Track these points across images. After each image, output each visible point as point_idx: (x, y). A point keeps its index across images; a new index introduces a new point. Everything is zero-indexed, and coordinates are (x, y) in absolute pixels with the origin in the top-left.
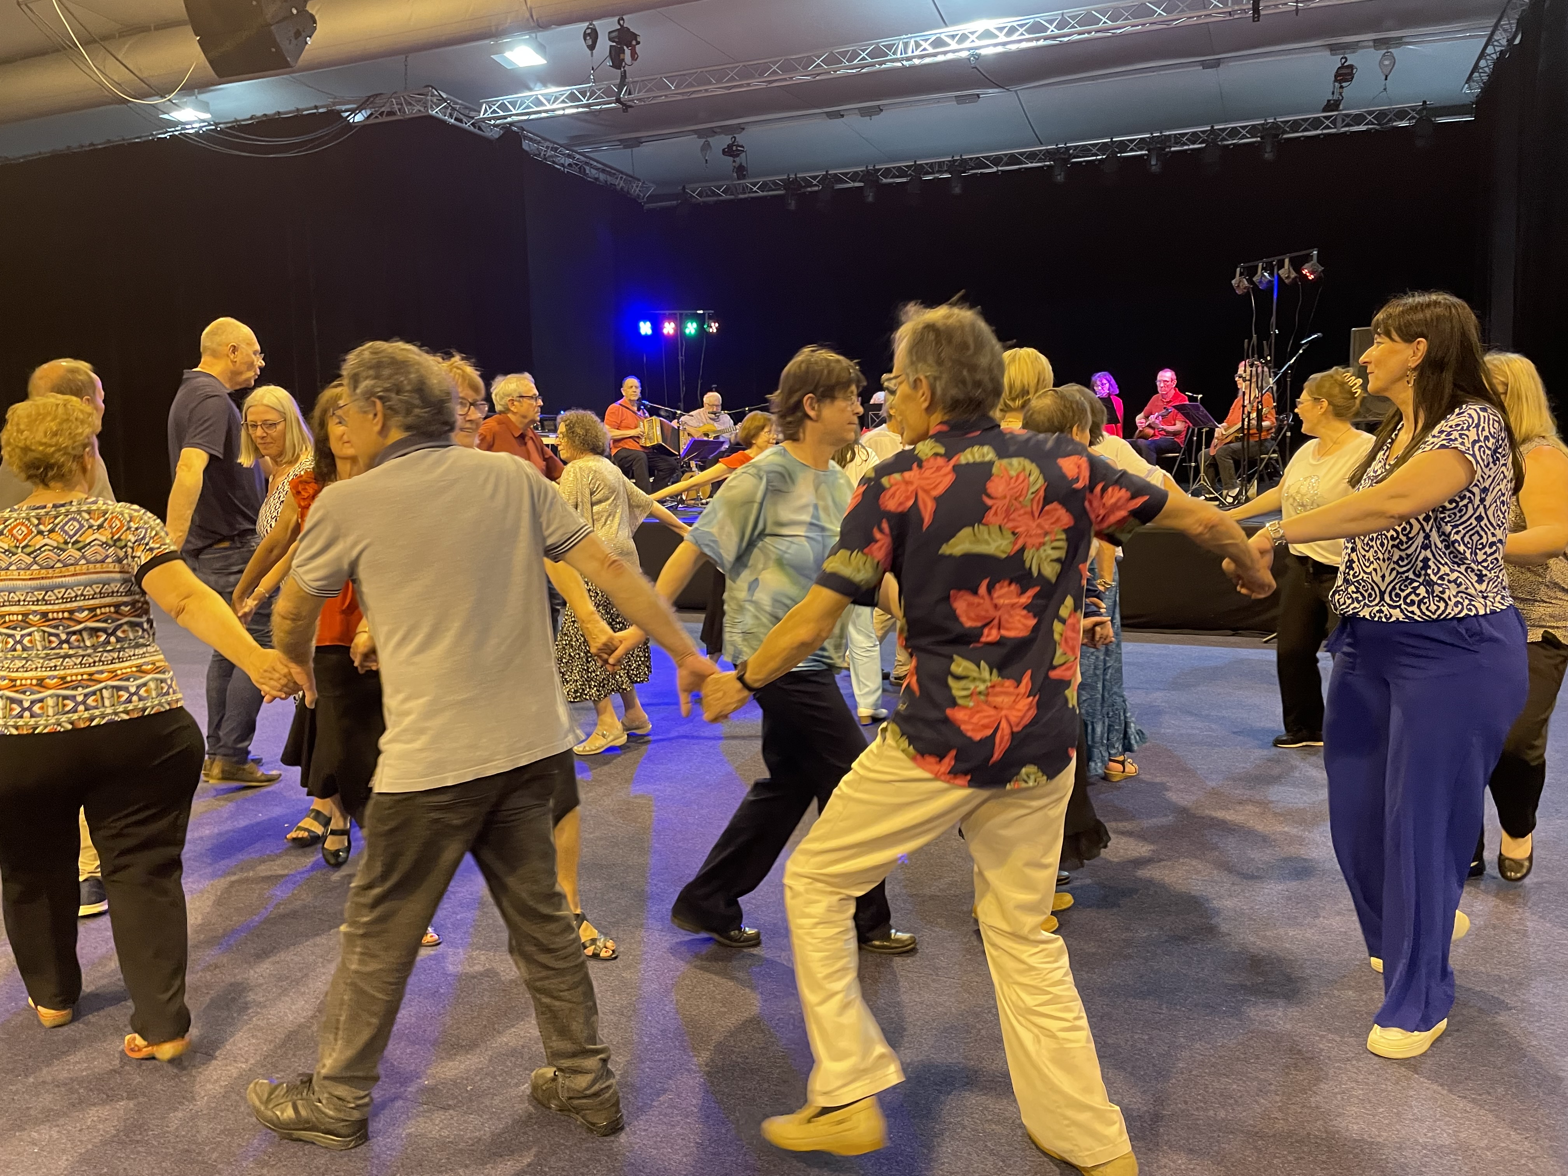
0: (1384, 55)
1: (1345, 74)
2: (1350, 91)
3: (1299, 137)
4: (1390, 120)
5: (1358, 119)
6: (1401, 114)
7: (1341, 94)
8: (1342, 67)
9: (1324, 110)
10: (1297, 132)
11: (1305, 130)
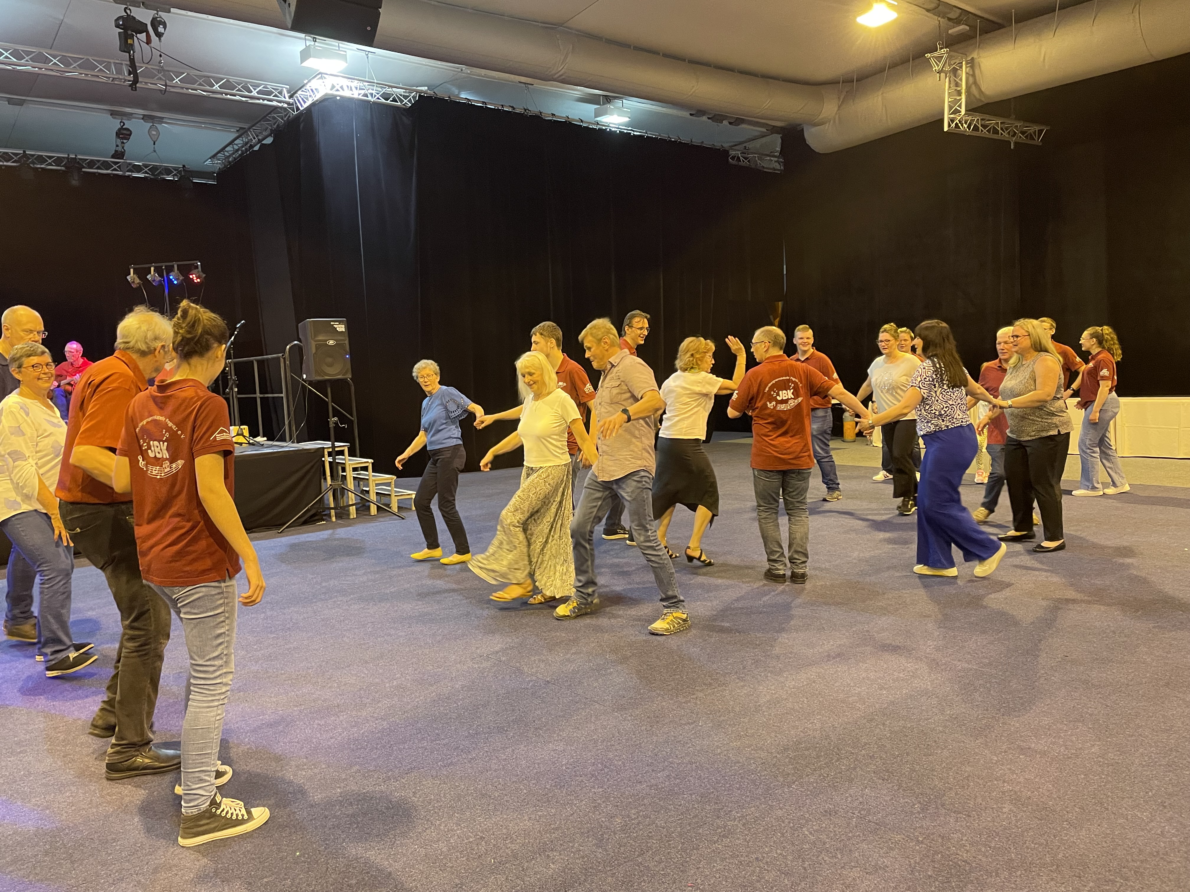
0: (151, 127)
1: (124, 134)
2: (129, 146)
3: (94, 173)
4: (160, 173)
5: (138, 169)
6: (168, 171)
7: (123, 147)
8: (121, 128)
9: (113, 157)
10: (92, 168)
11: (98, 168)
